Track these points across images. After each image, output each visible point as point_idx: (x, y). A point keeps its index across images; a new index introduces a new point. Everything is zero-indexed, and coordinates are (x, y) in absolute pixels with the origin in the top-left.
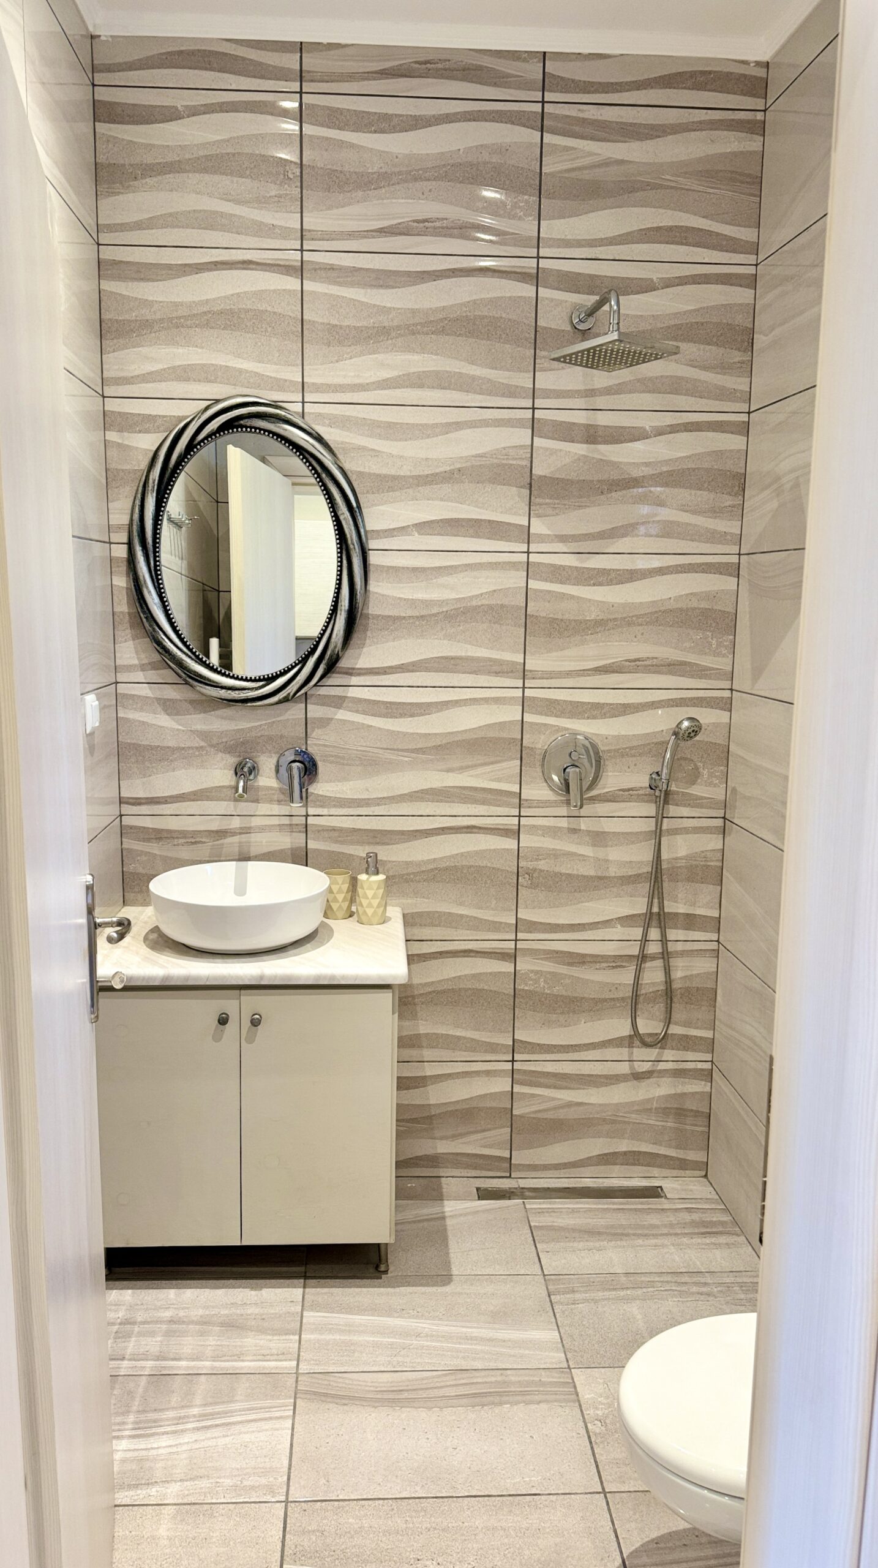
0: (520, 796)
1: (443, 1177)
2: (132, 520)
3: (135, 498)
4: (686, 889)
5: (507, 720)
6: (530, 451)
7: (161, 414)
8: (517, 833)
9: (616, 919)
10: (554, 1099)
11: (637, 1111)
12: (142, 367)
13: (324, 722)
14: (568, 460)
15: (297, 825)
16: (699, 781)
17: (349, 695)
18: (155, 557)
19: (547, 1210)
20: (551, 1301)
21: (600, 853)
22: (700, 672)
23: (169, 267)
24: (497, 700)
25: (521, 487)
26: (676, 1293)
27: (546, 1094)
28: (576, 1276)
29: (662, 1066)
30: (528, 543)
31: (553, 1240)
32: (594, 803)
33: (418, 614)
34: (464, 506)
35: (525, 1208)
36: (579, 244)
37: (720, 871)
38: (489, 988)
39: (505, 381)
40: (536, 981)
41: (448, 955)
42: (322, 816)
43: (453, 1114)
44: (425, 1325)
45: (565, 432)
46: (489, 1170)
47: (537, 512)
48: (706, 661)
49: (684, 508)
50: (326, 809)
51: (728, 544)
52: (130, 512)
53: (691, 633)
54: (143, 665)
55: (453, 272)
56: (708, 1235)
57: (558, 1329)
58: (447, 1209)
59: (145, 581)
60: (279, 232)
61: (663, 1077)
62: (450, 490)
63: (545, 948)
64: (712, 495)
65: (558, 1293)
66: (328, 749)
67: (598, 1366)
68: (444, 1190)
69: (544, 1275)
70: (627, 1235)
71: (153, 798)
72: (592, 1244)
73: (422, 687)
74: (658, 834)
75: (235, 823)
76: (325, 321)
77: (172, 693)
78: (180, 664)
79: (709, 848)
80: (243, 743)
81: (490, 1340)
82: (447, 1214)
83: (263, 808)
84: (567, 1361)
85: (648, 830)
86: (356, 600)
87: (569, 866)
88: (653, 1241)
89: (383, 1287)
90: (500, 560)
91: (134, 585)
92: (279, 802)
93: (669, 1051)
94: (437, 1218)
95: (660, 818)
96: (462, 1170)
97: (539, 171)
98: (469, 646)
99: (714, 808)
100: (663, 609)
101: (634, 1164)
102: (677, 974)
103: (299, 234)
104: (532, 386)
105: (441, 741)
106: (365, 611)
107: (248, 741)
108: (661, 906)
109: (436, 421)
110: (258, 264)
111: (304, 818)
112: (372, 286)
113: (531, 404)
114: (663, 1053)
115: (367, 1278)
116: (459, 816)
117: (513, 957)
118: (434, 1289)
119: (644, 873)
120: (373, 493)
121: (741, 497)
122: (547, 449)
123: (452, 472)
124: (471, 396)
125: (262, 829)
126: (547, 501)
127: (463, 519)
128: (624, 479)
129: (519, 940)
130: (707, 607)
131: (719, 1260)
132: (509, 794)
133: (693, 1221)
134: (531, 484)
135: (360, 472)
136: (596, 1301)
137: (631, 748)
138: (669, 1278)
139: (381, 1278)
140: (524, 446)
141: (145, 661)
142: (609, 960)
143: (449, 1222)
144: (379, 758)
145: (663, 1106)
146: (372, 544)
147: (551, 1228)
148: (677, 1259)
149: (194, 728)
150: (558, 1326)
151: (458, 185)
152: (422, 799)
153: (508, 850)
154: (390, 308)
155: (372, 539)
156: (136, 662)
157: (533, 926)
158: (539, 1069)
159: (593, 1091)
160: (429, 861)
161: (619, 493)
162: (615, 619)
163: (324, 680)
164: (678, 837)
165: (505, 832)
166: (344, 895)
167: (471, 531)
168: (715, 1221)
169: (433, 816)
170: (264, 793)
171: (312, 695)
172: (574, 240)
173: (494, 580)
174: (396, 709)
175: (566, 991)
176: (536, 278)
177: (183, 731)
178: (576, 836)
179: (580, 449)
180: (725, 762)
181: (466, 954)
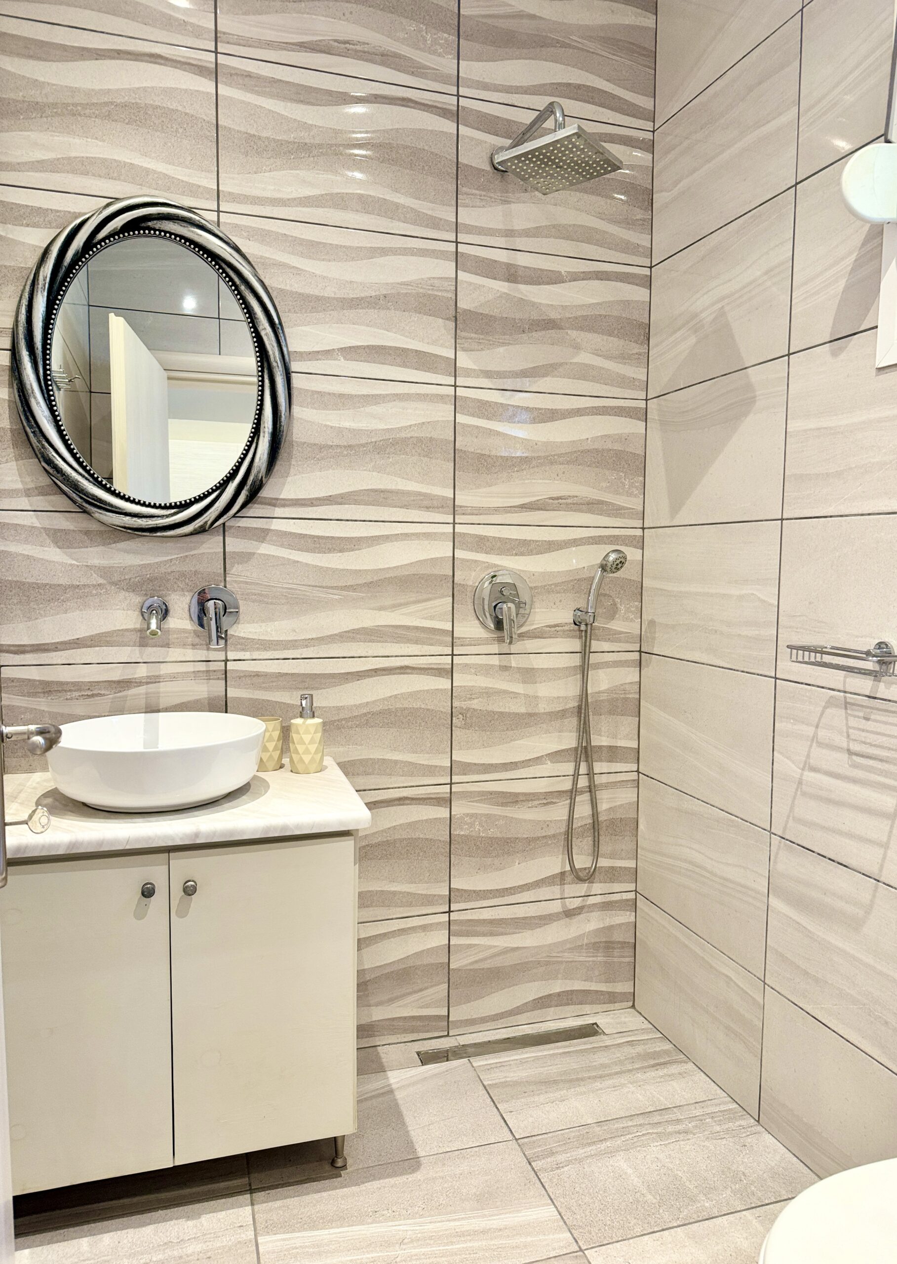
0: (453, 634)
1: (379, 1046)
2: (17, 321)
3: (21, 297)
4: (608, 722)
5: (439, 556)
6: (454, 284)
7: (54, 208)
8: (450, 672)
9: (546, 755)
10: (490, 947)
11: (570, 949)
12: (31, 154)
13: (246, 557)
14: (490, 297)
15: (215, 671)
16: (617, 616)
17: (272, 528)
18: (45, 365)
19: (495, 1065)
20: (533, 1169)
21: (529, 689)
22: (616, 511)
23: (64, 48)
24: (427, 536)
25: (447, 319)
26: (654, 1136)
27: (483, 943)
28: (550, 1135)
29: (591, 900)
30: (455, 377)
31: (512, 1097)
32: (523, 640)
33: (345, 444)
34: (390, 334)
35: (473, 1067)
36: (496, 88)
37: (638, 703)
38: (425, 837)
39: (429, 213)
40: (472, 825)
41: (383, 805)
42: (244, 660)
43: (388, 976)
44: (404, 1228)
45: (488, 268)
46: (428, 1031)
47: (462, 346)
48: (621, 501)
49: (597, 353)
50: (248, 653)
51: (636, 389)
52: (14, 314)
53: (607, 472)
54: (29, 489)
55: (376, 98)
56: (658, 1067)
57: (553, 1202)
58: (392, 1081)
59: (33, 390)
60: (191, 29)
61: (592, 912)
62: (376, 316)
63: (480, 789)
64: (622, 342)
65: (538, 1158)
66: (249, 586)
67: (611, 1241)
68: (384, 1060)
69: (516, 1140)
70: (582, 1079)
71: (40, 645)
72: (552, 1095)
73: (352, 520)
74: (584, 669)
75: (142, 671)
76: (243, 129)
77: (63, 522)
78: (75, 487)
79: (628, 681)
80: (150, 580)
81: (484, 1232)
82: (394, 1086)
83: (175, 653)
84: (576, 1242)
85: (574, 665)
86: (280, 422)
87: (501, 704)
88: (610, 1082)
89: (345, 1186)
90: (429, 392)
91: (19, 396)
92: (194, 646)
93: (598, 884)
94: (385, 1093)
95: (585, 652)
96: (399, 1036)
97: (457, 12)
98: (399, 480)
99: (631, 643)
100: (581, 448)
101: (568, 1004)
102: (603, 806)
103: (213, 35)
104: (455, 220)
105: (373, 578)
106: (287, 438)
107: (156, 578)
108: (589, 741)
109: (360, 245)
110: (166, 59)
111: (224, 663)
112: (292, 100)
113: (455, 238)
114: (592, 886)
115: (325, 1178)
116: (392, 656)
117: (448, 801)
118: (404, 1178)
119: (570, 708)
120: (295, 312)
121: (646, 346)
122: (470, 284)
123: (378, 298)
124: (396, 224)
125: (173, 677)
126: (473, 335)
127: (390, 347)
128: (544, 320)
129: (455, 783)
130: (620, 449)
131: (679, 1092)
132: (443, 632)
133: (639, 1055)
134: (456, 317)
135: (282, 290)
136: (580, 1161)
137: (556, 585)
138: (640, 1120)
139: (340, 1176)
140: (450, 278)
141: (31, 485)
142: (541, 797)
143: (399, 1095)
144: (307, 596)
145: (593, 941)
146: (294, 366)
147: (505, 1084)
148: (641, 1097)
149: (90, 562)
150: (551, 1199)
151: (380, 12)
152: (353, 639)
153: (441, 690)
154: (312, 125)
155: (294, 361)
156: (20, 486)
157: (468, 768)
158: (475, 917)
159: (528, 934)
160: (360, 706)
161: (540, 334)
162: (539, 458)
163: (244, 510)
164: (600, 671)
165: (438, 672)
166: (275, 743)
167: (398, 360)
168: (659, 1051)
169: (365, 657)
170: (175, 636)
171: (231, 527)
172: (491, 84)
173: (423, 412)
174: (324, 544)
175: (501, 833)
176: (457, 115)
177: (78, 566)
178: (507, 673)
179: (501, 286)
180: (639, 597)
181: (401, 802)
